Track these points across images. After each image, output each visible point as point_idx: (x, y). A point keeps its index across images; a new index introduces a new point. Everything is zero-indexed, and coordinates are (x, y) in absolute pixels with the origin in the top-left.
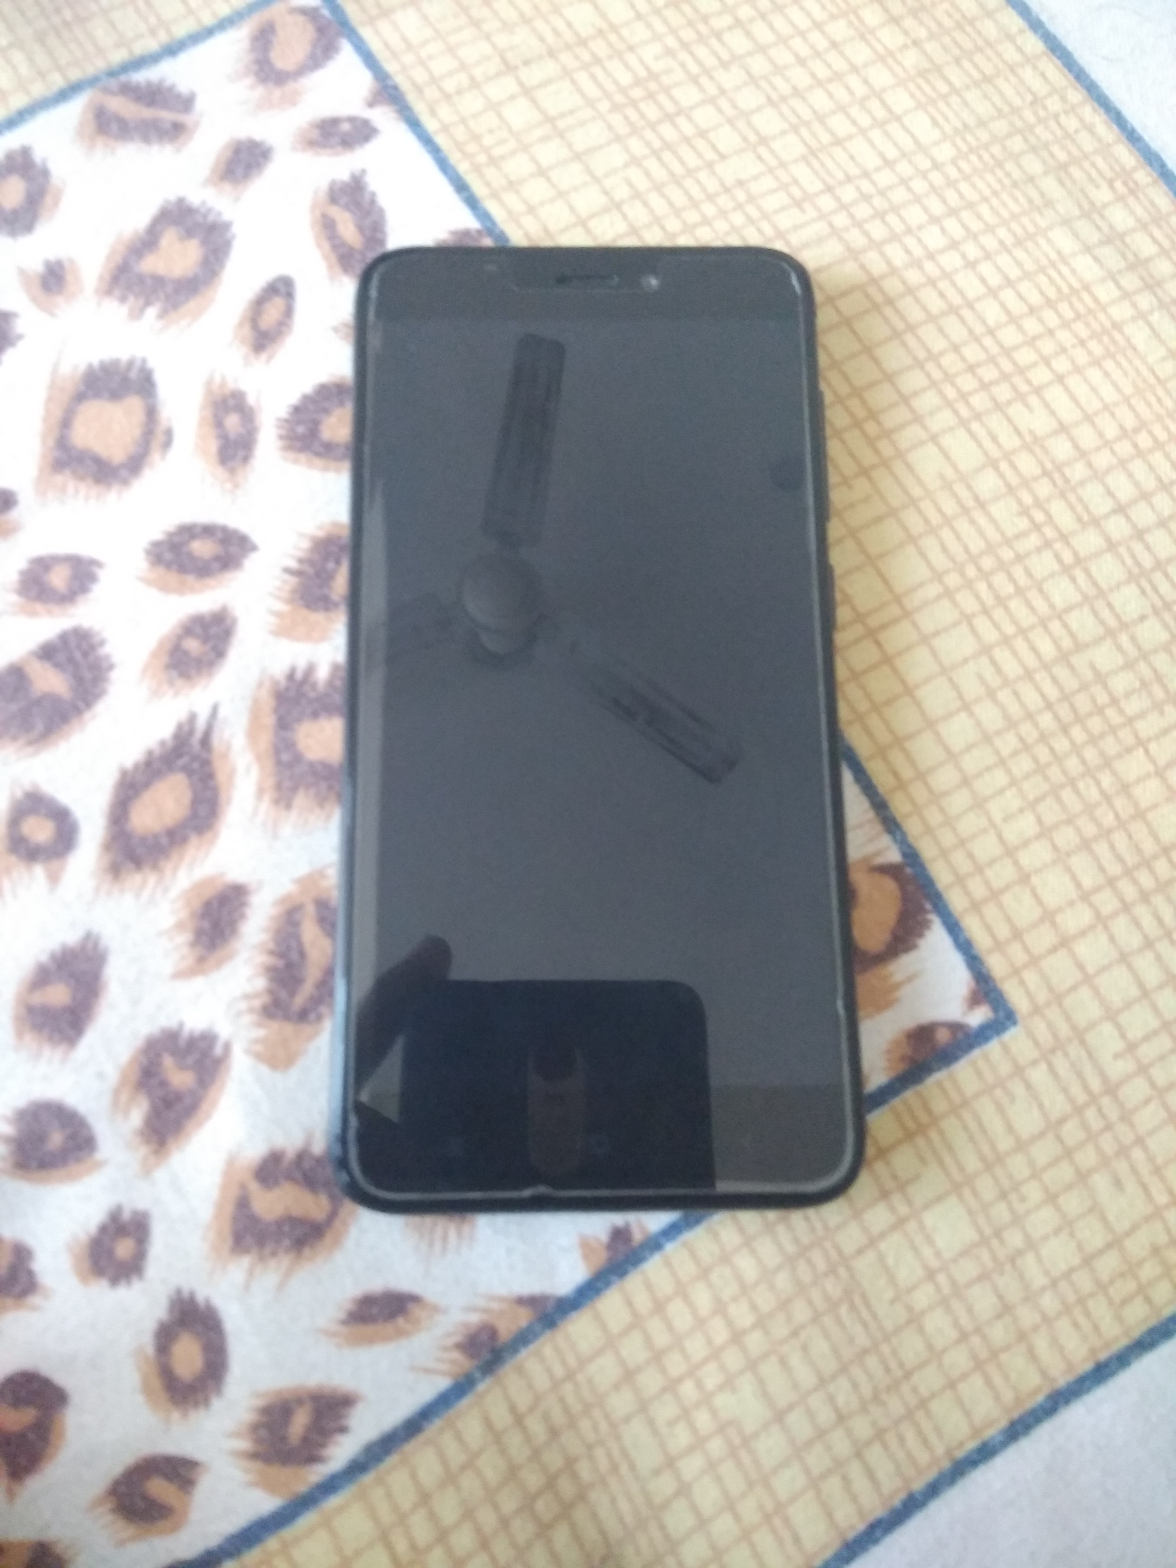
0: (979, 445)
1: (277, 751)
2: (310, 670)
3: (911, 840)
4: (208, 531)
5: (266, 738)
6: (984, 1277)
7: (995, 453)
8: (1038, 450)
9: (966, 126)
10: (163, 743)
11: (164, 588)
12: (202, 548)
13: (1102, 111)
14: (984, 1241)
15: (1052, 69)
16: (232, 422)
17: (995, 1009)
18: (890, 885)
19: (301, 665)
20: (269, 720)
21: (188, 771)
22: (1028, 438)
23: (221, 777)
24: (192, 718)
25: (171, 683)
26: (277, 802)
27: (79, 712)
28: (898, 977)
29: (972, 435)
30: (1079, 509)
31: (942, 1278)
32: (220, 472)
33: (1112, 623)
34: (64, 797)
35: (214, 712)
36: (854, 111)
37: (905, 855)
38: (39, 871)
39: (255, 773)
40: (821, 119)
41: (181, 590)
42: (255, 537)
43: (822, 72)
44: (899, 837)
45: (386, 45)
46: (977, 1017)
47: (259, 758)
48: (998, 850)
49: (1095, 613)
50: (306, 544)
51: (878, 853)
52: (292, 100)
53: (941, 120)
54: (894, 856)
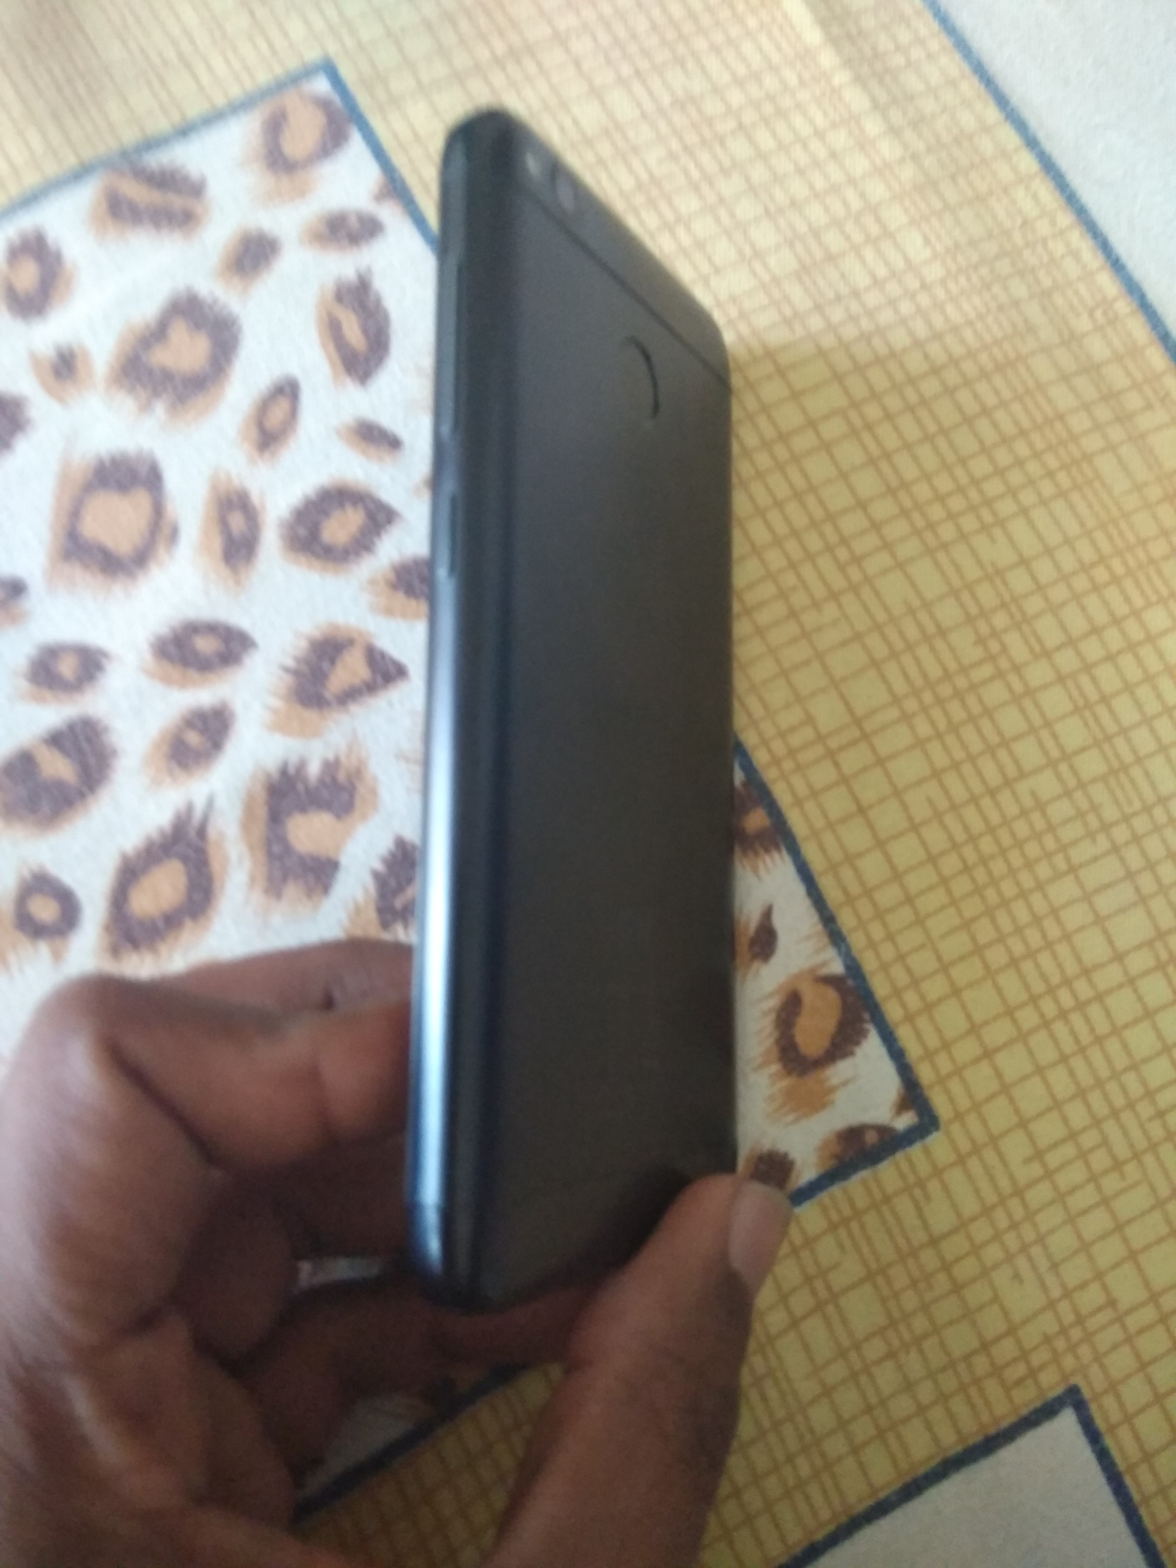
0: (943, 573)
1: (268, 844)
2: (302, 766)
3: (855, 953)
4: (212, 629)
5: (260, 829)
6: (891, 1355)
7: (956, 582)
8: (998, 582)
9: (957, 246)
10: (162, 832)
11: (167, 680)
12: (205, 645)
13: (1089, 236)
14: (893, 1323)
15: (1045, 191)
16: (237, 522)
17: (920, 1115)
18: (832, 995)
19: (293, 760)
20: (262, 812)
21: (185, 860)
22: (990, 570)
23: (215, 865)
24: (190, 808)
25: (171, 773)
26: (267, 891)
27: (82, 796)
28: (834, 1081)
29: (937, 565)
30: (1032, 641)
31: (853, 1355)
32: (224, 571)
33: (1055, 753)
34: (69, 878)
35: (210, 803)
36: (849, 227)
37: (848, 968)
38: (44, 948)
39: (247, 864)
40: (816, 233)
41: (183, 684)
42: (257, 635)
43: (820, 184)
44: (843, 949)
45: (395, 136)
46: (905, 1121)
47: (251, 848)
48: (934, 965)
49: (1041, 744)
50: (303, 644)
51: (824, 964)
52: (301, 192)
53: (933, 238)
54: (837, 967)
